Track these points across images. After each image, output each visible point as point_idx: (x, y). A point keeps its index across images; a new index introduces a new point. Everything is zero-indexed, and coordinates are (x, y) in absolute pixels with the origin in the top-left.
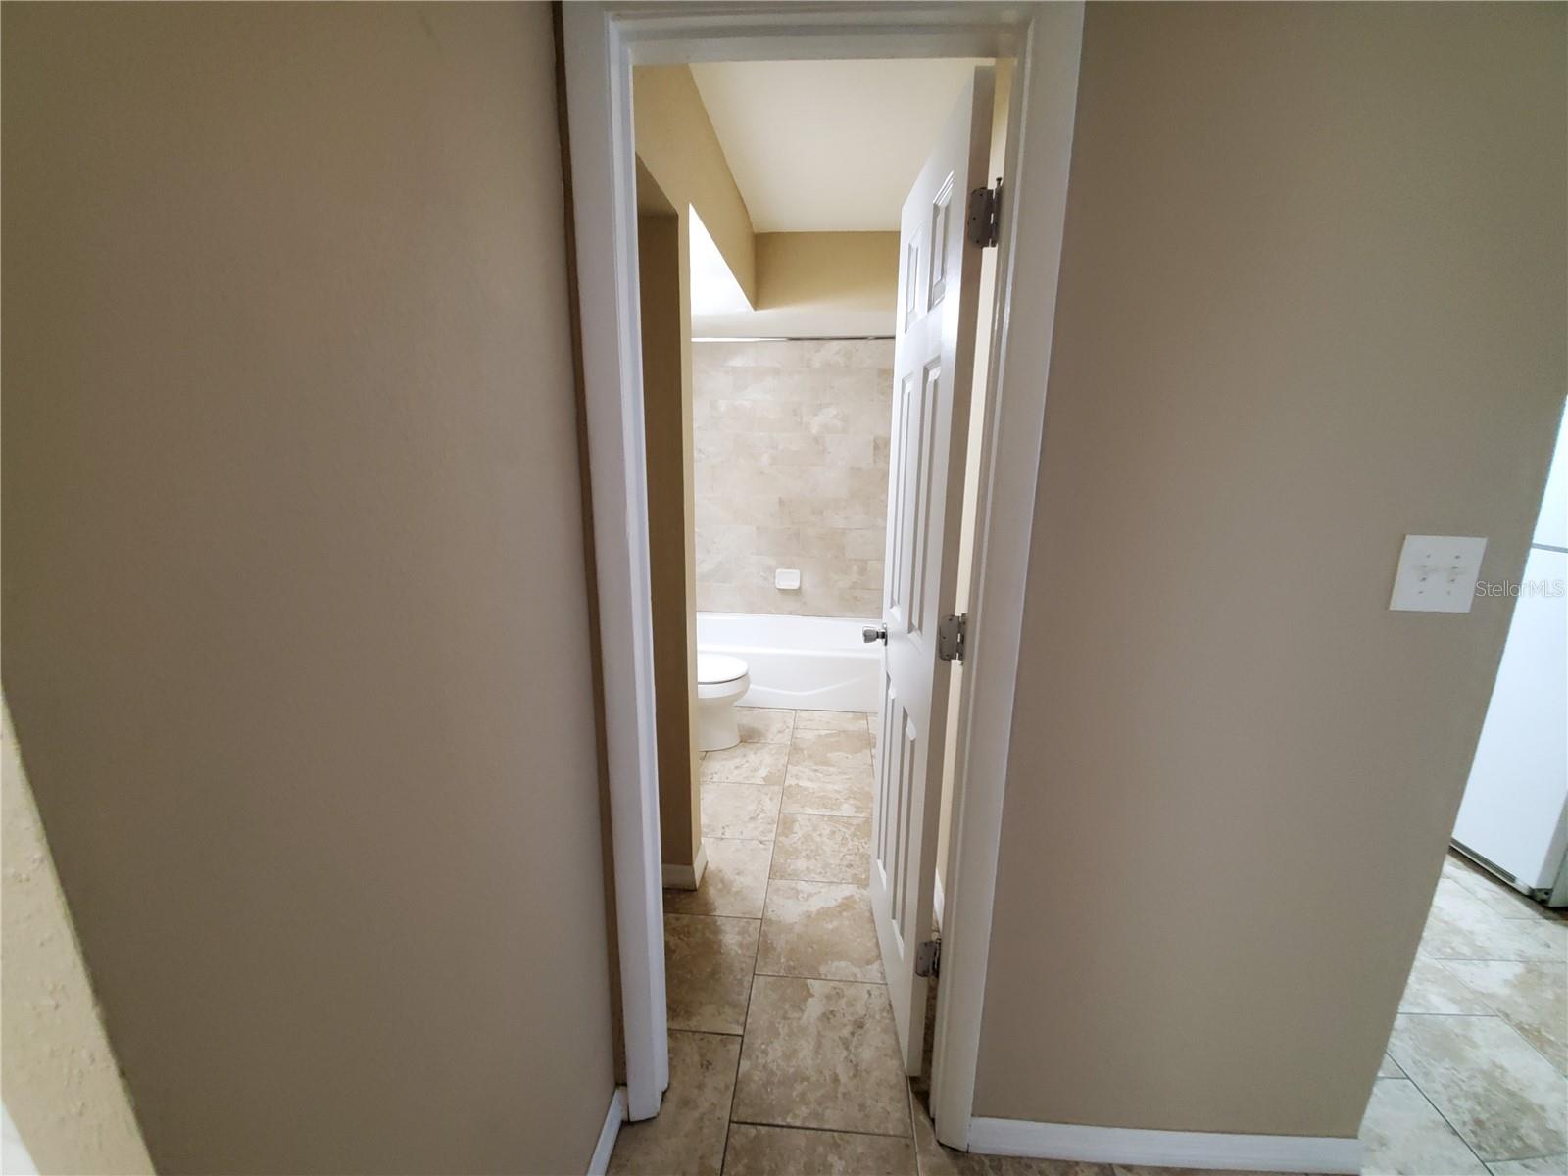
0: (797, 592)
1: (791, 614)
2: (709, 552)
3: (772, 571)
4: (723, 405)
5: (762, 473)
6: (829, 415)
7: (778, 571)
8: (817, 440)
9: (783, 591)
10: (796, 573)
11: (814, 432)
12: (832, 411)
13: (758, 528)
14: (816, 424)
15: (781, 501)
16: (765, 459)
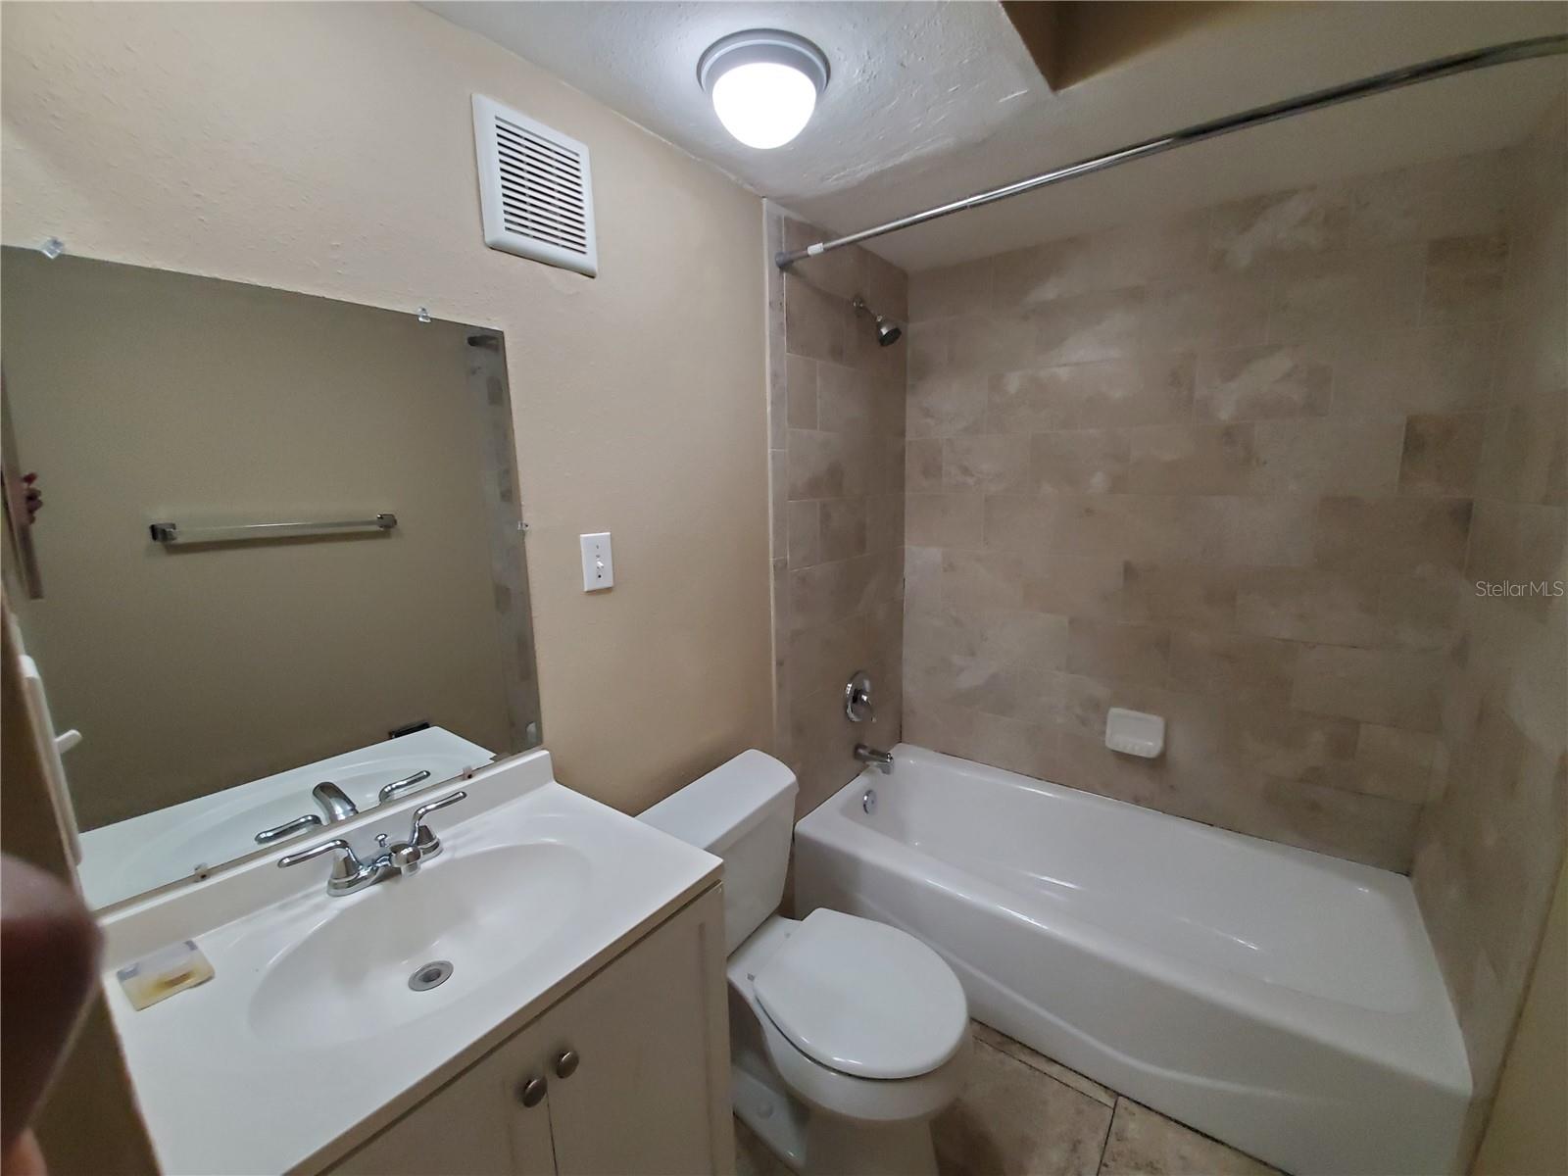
0: (1157, 765)
1: (1137, 801)
2: (973, 654)
3: (1098, 710)
4: (1014, 382)
5: (1089, 511)
6: (1270, 375)
7: (1114, 711)
8: (1229, 434)
9: (1126, 759)
10: (1156, 722)
11: (1225, 414)
12: (1281, 363)
13: (1071, 622)
14: (1227, 403)
15: (1129, 571)
16: (1098, 481)
